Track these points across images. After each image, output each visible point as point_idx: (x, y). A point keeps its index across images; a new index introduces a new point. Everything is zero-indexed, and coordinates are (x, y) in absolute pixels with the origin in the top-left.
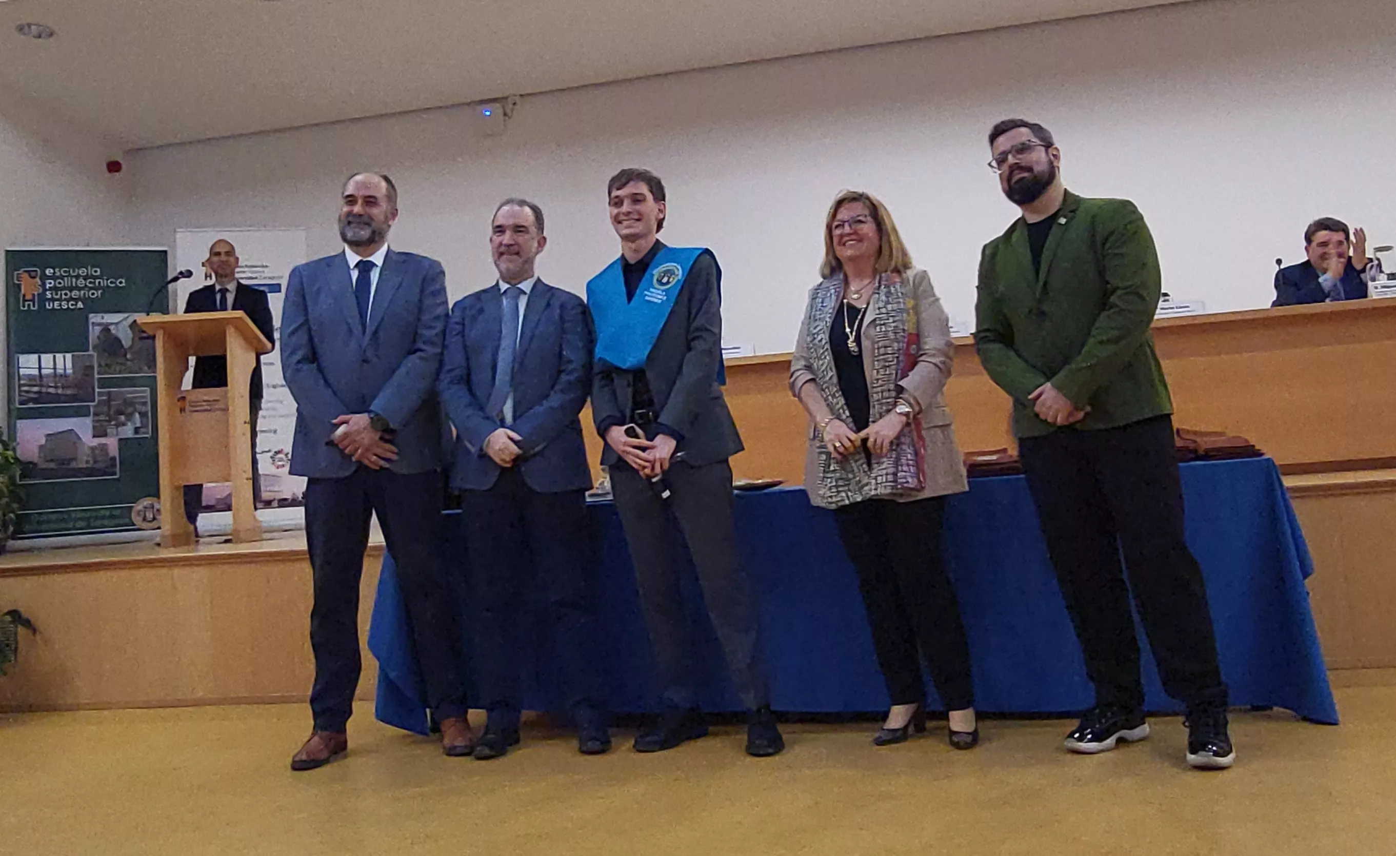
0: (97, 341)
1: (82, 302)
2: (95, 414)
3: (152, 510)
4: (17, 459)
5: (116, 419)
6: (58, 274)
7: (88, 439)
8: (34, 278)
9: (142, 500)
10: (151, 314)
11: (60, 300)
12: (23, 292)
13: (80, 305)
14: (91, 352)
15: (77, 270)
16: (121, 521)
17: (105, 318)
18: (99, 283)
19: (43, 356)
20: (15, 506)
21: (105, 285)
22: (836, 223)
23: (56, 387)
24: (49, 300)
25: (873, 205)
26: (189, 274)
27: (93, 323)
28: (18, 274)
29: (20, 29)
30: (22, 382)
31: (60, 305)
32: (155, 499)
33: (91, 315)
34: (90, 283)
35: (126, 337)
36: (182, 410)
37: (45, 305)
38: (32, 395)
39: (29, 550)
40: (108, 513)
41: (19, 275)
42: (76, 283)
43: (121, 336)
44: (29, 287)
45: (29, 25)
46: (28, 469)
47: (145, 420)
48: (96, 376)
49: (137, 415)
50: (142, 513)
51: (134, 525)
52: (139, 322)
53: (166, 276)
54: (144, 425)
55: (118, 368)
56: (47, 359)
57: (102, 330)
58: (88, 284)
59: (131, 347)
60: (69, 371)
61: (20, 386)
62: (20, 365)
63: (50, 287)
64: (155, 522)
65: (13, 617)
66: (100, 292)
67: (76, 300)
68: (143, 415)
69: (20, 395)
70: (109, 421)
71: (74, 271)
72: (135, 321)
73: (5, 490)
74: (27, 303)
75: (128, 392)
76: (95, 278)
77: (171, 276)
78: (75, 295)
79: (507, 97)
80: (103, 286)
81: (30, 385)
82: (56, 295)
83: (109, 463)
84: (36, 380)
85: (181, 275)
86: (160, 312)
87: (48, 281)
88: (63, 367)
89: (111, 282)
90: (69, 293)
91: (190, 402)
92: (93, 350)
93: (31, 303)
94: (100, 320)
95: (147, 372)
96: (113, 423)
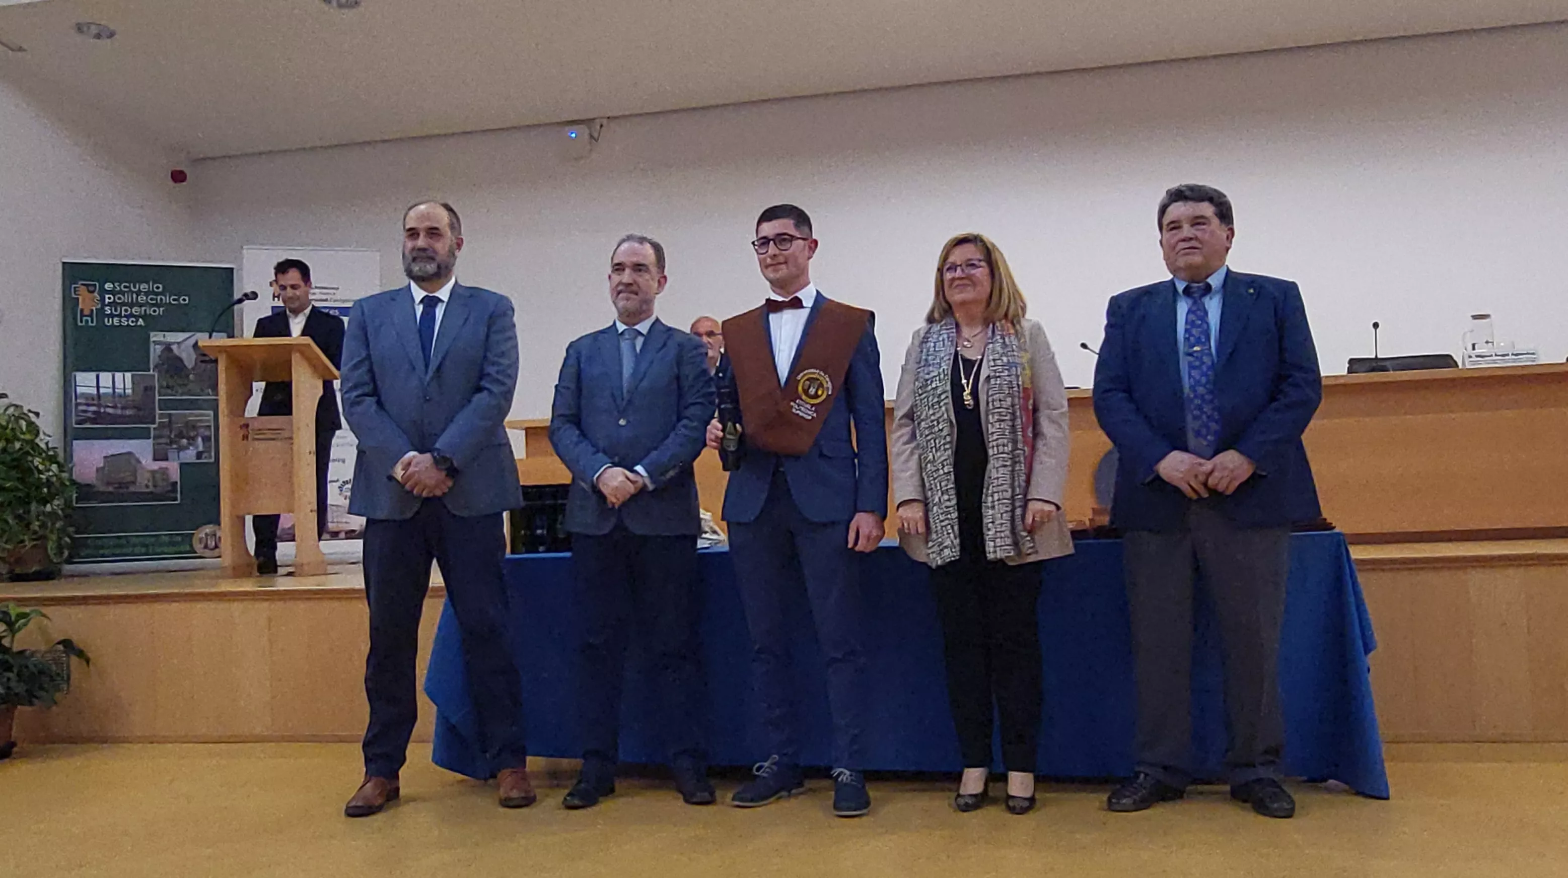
0: (157, 359)
1: (143, 319)
2: (155, 438)
3: (213, 537)
4: (73, 482)
5: (177, 443)
6: (118, 288)
7: (148, 462)
8: (93, 292)
9: (202, 528)
10: (214, 334)
11: (120, 316)
12: (80, 307)
13: (141, 322)
14: (151, 372)
15: (137, 286)
16: (182, 548)
18: (161, 299)
19: (102, 375)
20: (71, 529)
21: (168, 301)
22: (947, 266)
23: (114, 407)
24: (108, 315)
25: (987, 249)
26: (254, 296)
27: (154, 342)
28: (75, 288)
30: (78, 401)
31: (120, 322)
32: (217, 527)
33: (152, 334)
34: (151, 299)
35: (189, 358)
36: (245, 437)
37: (104, 321)
38: (89, 415)
39: (86, 575)
40: (167, 539)
41: (77, 289)
42: (137, 298)
43: (184, 356)
44: (87, 302)
45: (89, 24)
46: (86, 491)
47: (207, 444)
48: (157, 398)
49: (200, 439)
50: (204, 540)
51: (196, 553)
52: (200, 344)
53: (232, 295)
54: (207, 450)
55: (180, 391)
56: (106, 378)
57: (164, 350)
58: (149, 301)
59: (193, 369)
60: (129, 391)
61: (77, 405)
62: (77, 384)
63: (109, 304)
64: (217, 550)
65: (65, 647)
66: (162, 308)
67: (137, 317)
68: (206, 439)
69: (77, 416)
70: (171, 443)
71: (135, 287)
72: (196, 343)
73: (60, 512)
74: (85, 318)
75: (192, 415)
76: (157, 294)
77: (237, 296)
78: (136, 312)
79: (594, 119)
80: (166, 303)
81: (88, 405)
82: (116, 310)
83: (170, 488)
84: (93, 399)
85: (246, 296)
86: (224, 335)
87: (107, 296)
88: (122, 386)
89: (174, 300)
90: (129, 310)
91: (253, 430)
92: (154, 371)
93: (89, 319)
94: (162, 339)
95: (209, 395)
96: (175, 446)
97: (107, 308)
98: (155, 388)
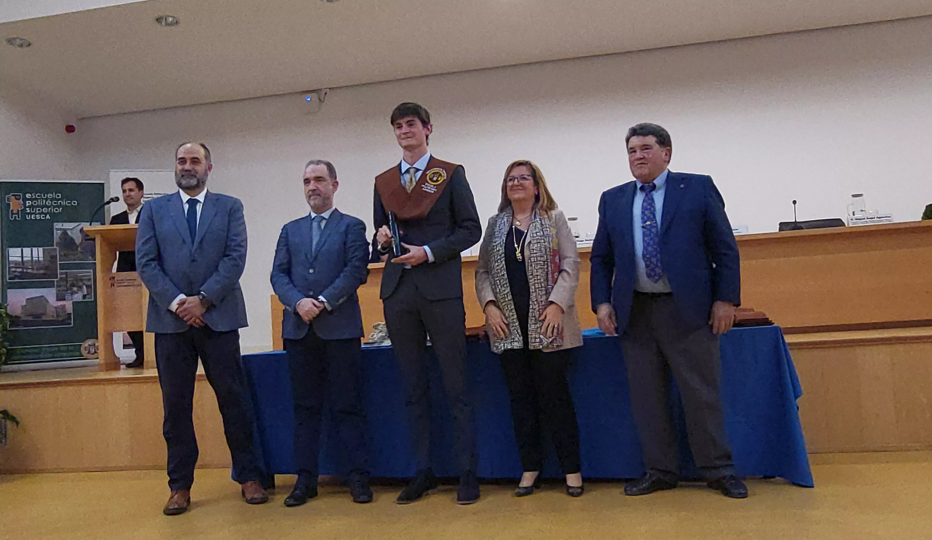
0: (58, 240)
1: (50, 216)
2: (58, 286)
3: (94, 346)
4: (7, 314)
5: (71, 289)
6: (34, 197)
7: (53, 302)
8: (18, 199)
9: (87, 341)
10: (93, 223)
11: (35, 213)
12: (11, 208)
13: (48, 217)
15: (46, 195)
16: (75, 354)
17: (64, 225)
18: (60, 203)
19: (24, 249)
20: (6, 344)
21: (65, 204)
23: (32, 269)
24: (28, 214)
25: (533, 169)
26: (117, 199)
27: (56, 229)
28: (8, 197)
29: (10, 41)
30: (11, 265)
31: (35, 217)
32: (96, 340)
33: (55, 224)
34: (55, 203)
35: (78, 239)
36: (113, 285)
37: (26, 217)
38: (17, 274)
39: (16, 371)
40: (65, 348)
42: (45, 203)
43: (75, 237)
44: (15, 205)
45: (15, 39)
46: (15, 320)
47: (89, 290)
48: (59, 262)
49: (85, 287)
50: (88, 349)
52: (85, 229)
53: (103, 200)
54: (89, 293)
55: (72, 257)
56: (27, 251)
57: (63, 233)
58: (53, 204)
59: (81, 244)
60: (41, 259)
61: (9, 268)
62: (10, 255)
63: (28, 206)
64: (96, 354)
65: (3, 414)
66: (61, 209)
67: (46, 214)
68: (89, 287)
69: (9, 275)
70: (67, 290)
71: (44, 196)
72: (82, 228)
74: (14, 215)
75: (79, 272)
76: (58, 200)
77: (106, 199)
78: (45, 211)
79: (320, 90)
80: (64, 206)
81: (16, 268)
82: (33, 210)
83: (67, 317)
84: (19, 264)
85: (112, 200)
86: (99, 223)
87: (27, 202)
88: (37, 256)
89: (68, 203)
90: (41, 209)
91: (117, 280)
92: (56, 246)
93: (17, 215)
94: (62, 228)
95: (90, 260)
96: (69, 292)
97: (27, 209)
98: (57, 256)
